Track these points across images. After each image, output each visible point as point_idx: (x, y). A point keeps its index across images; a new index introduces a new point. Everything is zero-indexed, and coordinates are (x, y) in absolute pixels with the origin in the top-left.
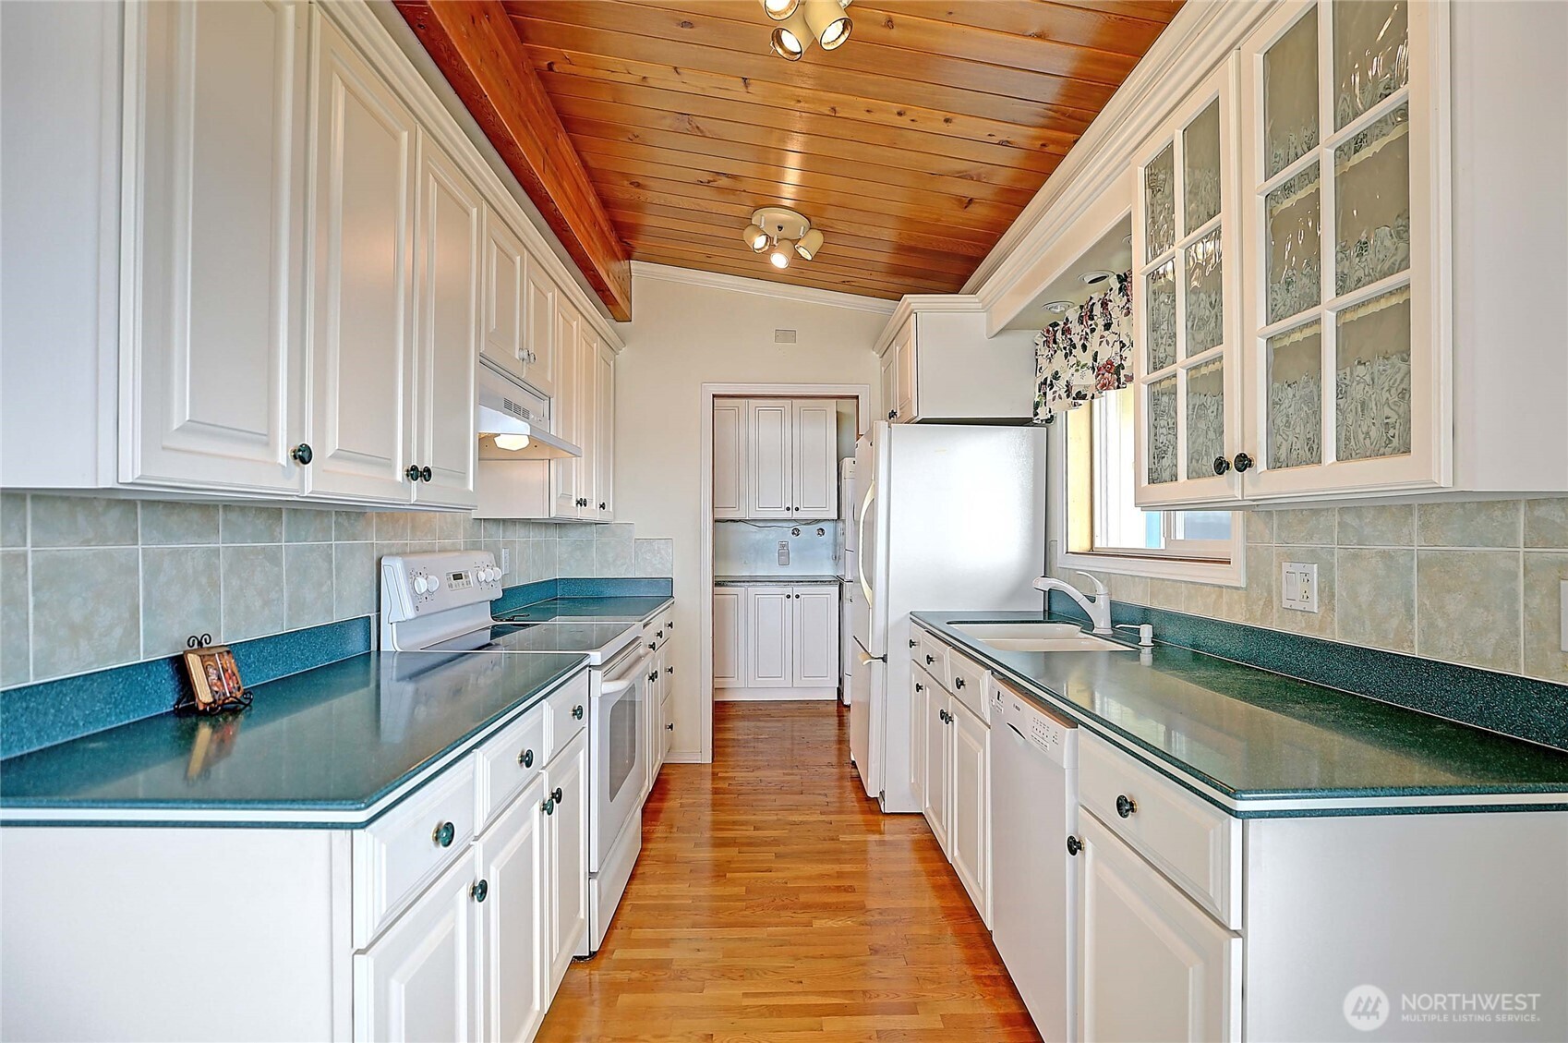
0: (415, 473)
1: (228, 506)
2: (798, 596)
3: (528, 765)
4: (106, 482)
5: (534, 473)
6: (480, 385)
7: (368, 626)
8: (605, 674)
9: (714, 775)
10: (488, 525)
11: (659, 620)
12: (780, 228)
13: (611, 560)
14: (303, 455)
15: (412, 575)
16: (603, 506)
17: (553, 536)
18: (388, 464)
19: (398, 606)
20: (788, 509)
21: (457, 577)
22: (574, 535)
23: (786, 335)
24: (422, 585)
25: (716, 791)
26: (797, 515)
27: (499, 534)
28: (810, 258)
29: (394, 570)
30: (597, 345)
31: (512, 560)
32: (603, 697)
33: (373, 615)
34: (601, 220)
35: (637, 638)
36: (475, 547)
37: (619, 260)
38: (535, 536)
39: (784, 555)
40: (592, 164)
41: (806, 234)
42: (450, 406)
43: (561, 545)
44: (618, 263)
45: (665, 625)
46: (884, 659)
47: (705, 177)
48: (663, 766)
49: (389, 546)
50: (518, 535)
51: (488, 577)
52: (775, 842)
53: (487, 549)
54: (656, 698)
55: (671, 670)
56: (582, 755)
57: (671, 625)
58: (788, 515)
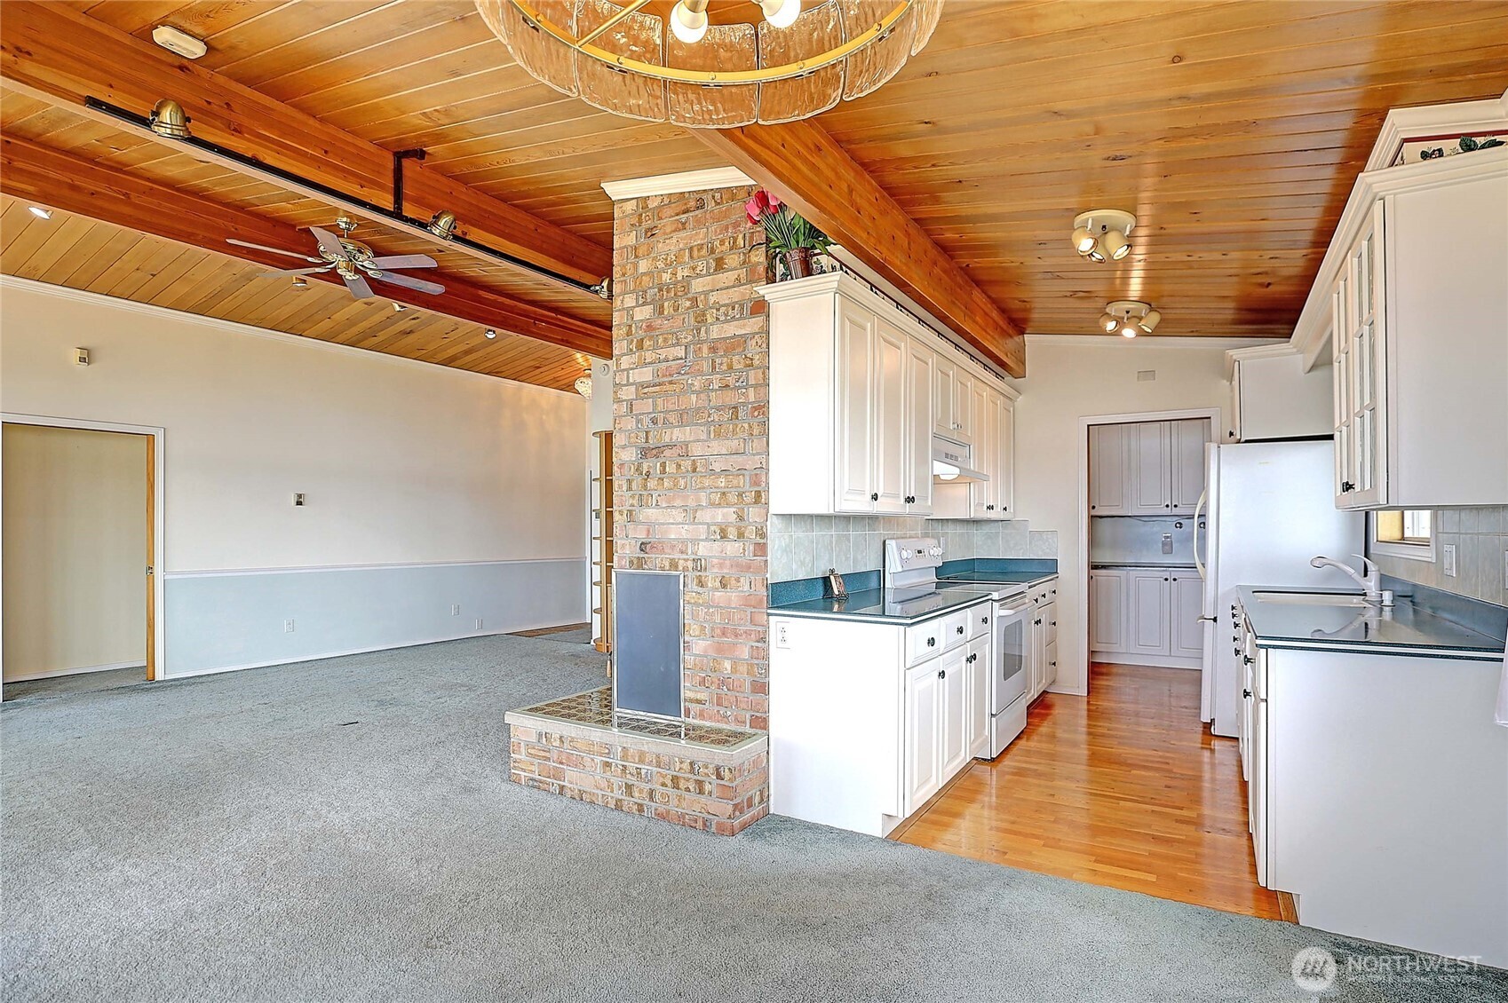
0: (910, 500)
1: (855, 517)
2: (1175, 580)
3: (961, 633)
4: (831, 512)
5: (961, 491)
6: (934, 450)
7: (881, 574)
8: (1001, 605)
9: (1088, 702)
10: (933, 523)
11: (1044, 588)
12: (1128, 312)
13: (1012, 545)
14: (875, 497)
15: (900, 549)
16: (1005, 509)
17: (973, 530)
18: (897, 496)
19: (893, 565)
20: (1167, 506)
21: (920, 552)
22: (986, 529)
23: (1148, 374)
24: (905, 554)
25: (1089, 710)
26: (1176, 511)
27: (939, 528)
28: (1150, 331)
29: (892, 546)
30: (1000, 401)
31: (946, 544)
32: (1000, 617)
33: (882, 569)
34: (1001, 323)
35: (1023, 592)
36: (926, 535)
37: (1011, 337)
38: (960, 529)
39: (1168, 547)
40: (994, 296)
41: (1146, 315)
42: (922, 461)
43: (978, 535)
44: (1010, 340)
45: (1050, 592)
46: (1215, 620)
47: (1068, 294)
48: (1044, 692)
49: (888, 534)
50: (951, 530)
51: (936, 553)
52: (1121, 737)
53: (933, 537)
54: (1041, 639)
55: (1054, 624)
56: (987, 647)
57: (1054, 592)
58: (1167, 511)
